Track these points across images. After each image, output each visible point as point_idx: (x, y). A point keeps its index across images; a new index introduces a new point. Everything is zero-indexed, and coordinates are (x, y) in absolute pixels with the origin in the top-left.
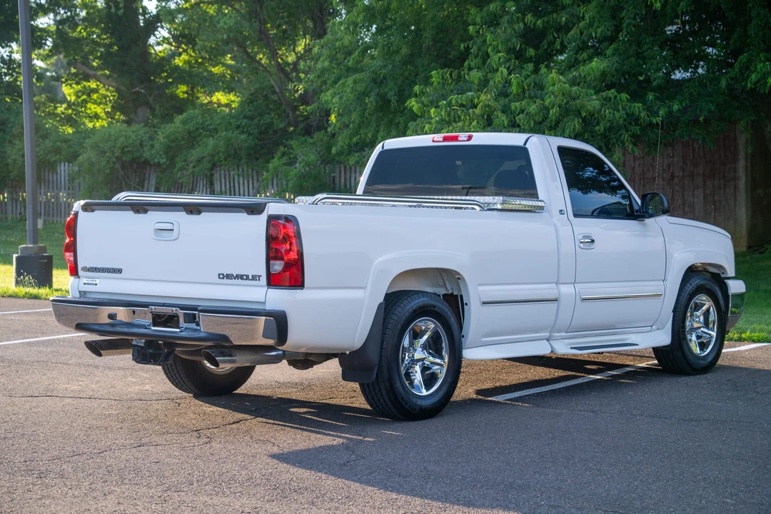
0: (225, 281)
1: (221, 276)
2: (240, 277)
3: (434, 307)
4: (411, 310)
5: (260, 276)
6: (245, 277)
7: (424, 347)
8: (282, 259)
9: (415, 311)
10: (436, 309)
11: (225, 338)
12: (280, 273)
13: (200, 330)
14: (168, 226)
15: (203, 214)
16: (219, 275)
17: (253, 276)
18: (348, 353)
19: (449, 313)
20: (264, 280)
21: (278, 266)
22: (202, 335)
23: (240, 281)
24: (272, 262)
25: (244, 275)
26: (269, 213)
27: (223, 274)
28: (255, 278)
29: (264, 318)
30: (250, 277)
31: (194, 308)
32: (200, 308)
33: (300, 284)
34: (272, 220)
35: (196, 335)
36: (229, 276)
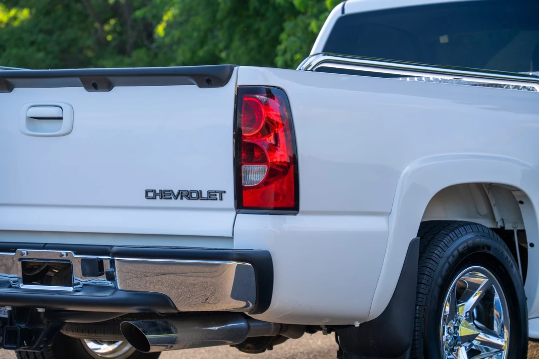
0: (158, 202)
1: (151, 195)
2: (186, 195)
3: (489, 248)
4: (456, 253)
5: (222, 193)
6: (194, 195)
7: (470, 317)
8: (262, 161)
9: (462, 254)
10: (491, 252)
11: (164, 300)
12: (258, 187)
13: (115, 289)
14: (53, 112)
15: (116, 89)
16: (147, 192)
17: (209, 192)
18: (357, 325)
19: (509, 259)
20: (229, 199)
21: (256, 174)
22: (119, 295)
23: (185, 202)
24: (245, 168)
25: (192, 192)
26: (239, 83)
27: (154, 191)
28: (212, 195)
29: (235, 263)
30: (205, 195)
31: (104, 251)
32: (114, 249)
33: (292, 204)
34: (245, 95)
35: (107, 295)
36: (165, 194)
